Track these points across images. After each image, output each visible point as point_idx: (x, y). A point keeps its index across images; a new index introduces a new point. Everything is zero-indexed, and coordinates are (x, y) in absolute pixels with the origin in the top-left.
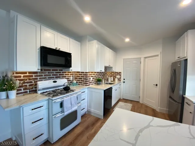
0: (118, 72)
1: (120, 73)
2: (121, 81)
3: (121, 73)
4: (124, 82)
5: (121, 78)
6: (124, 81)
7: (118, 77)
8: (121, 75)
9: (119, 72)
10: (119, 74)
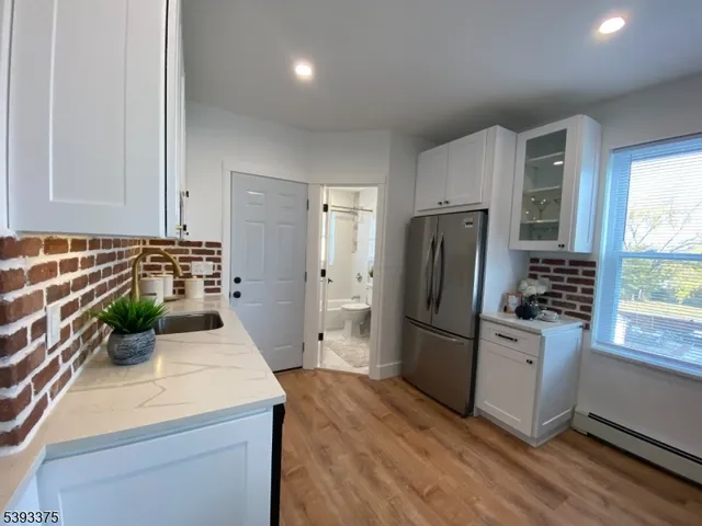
0: (200, 244)
1: (216, 249)
2: (218, 290)
3: (219, 245)
4: (237, 295)
5: (218, 275)
6: (237, 287)
7: (203, 267)
8: (219, 260)
9: (209, 244)
10: (211, 251)
